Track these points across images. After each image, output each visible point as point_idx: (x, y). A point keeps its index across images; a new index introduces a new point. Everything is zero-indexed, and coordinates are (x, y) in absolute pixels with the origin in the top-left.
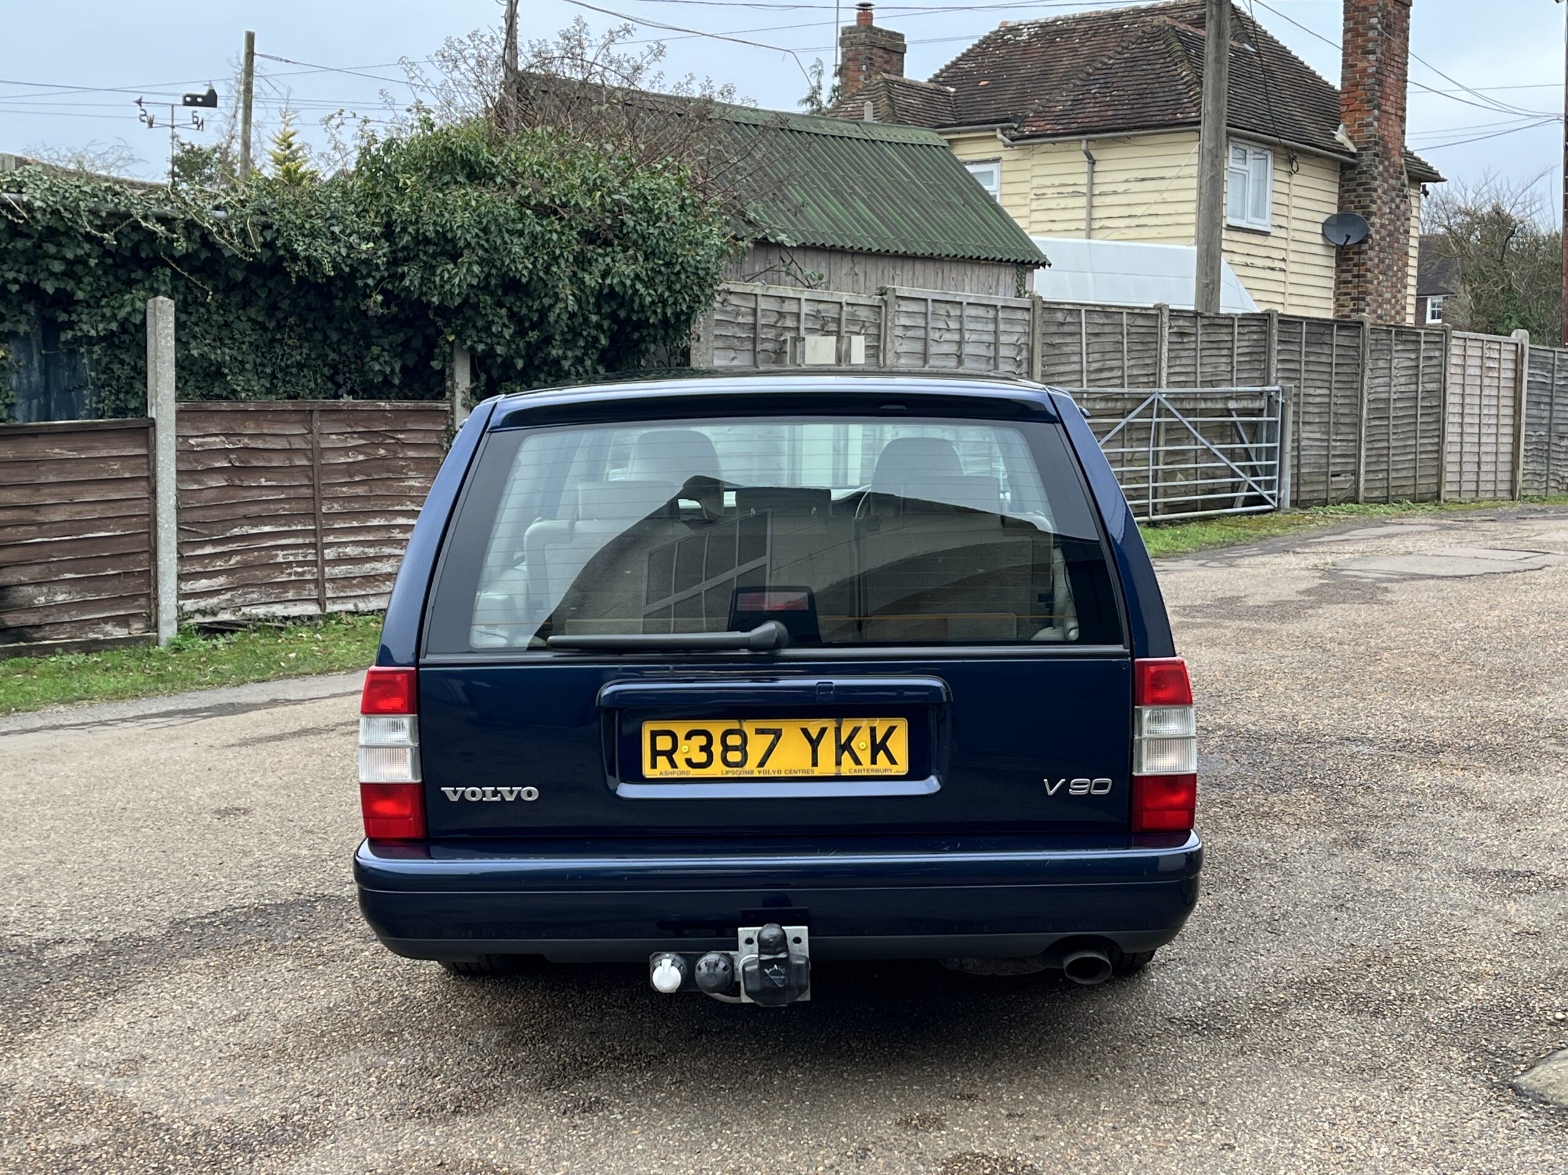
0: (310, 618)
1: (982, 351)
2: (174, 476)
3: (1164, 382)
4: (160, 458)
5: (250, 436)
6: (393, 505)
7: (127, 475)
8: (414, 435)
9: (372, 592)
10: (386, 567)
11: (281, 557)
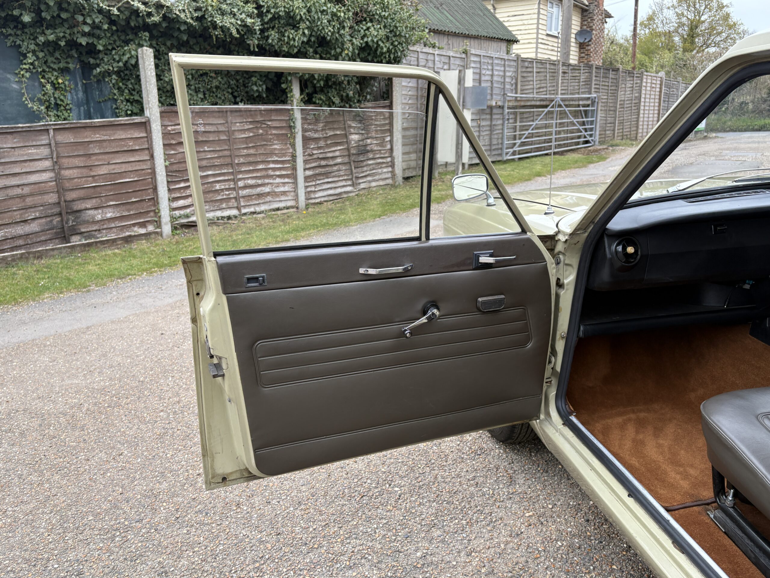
0: (234, 217)
2: (162, 146)
4: (154, 137)
6: (268, 158)
7: (137, 148)
8: (275, 122)
9: (261, 202)
10: (267, 189)
11: (218, 187)
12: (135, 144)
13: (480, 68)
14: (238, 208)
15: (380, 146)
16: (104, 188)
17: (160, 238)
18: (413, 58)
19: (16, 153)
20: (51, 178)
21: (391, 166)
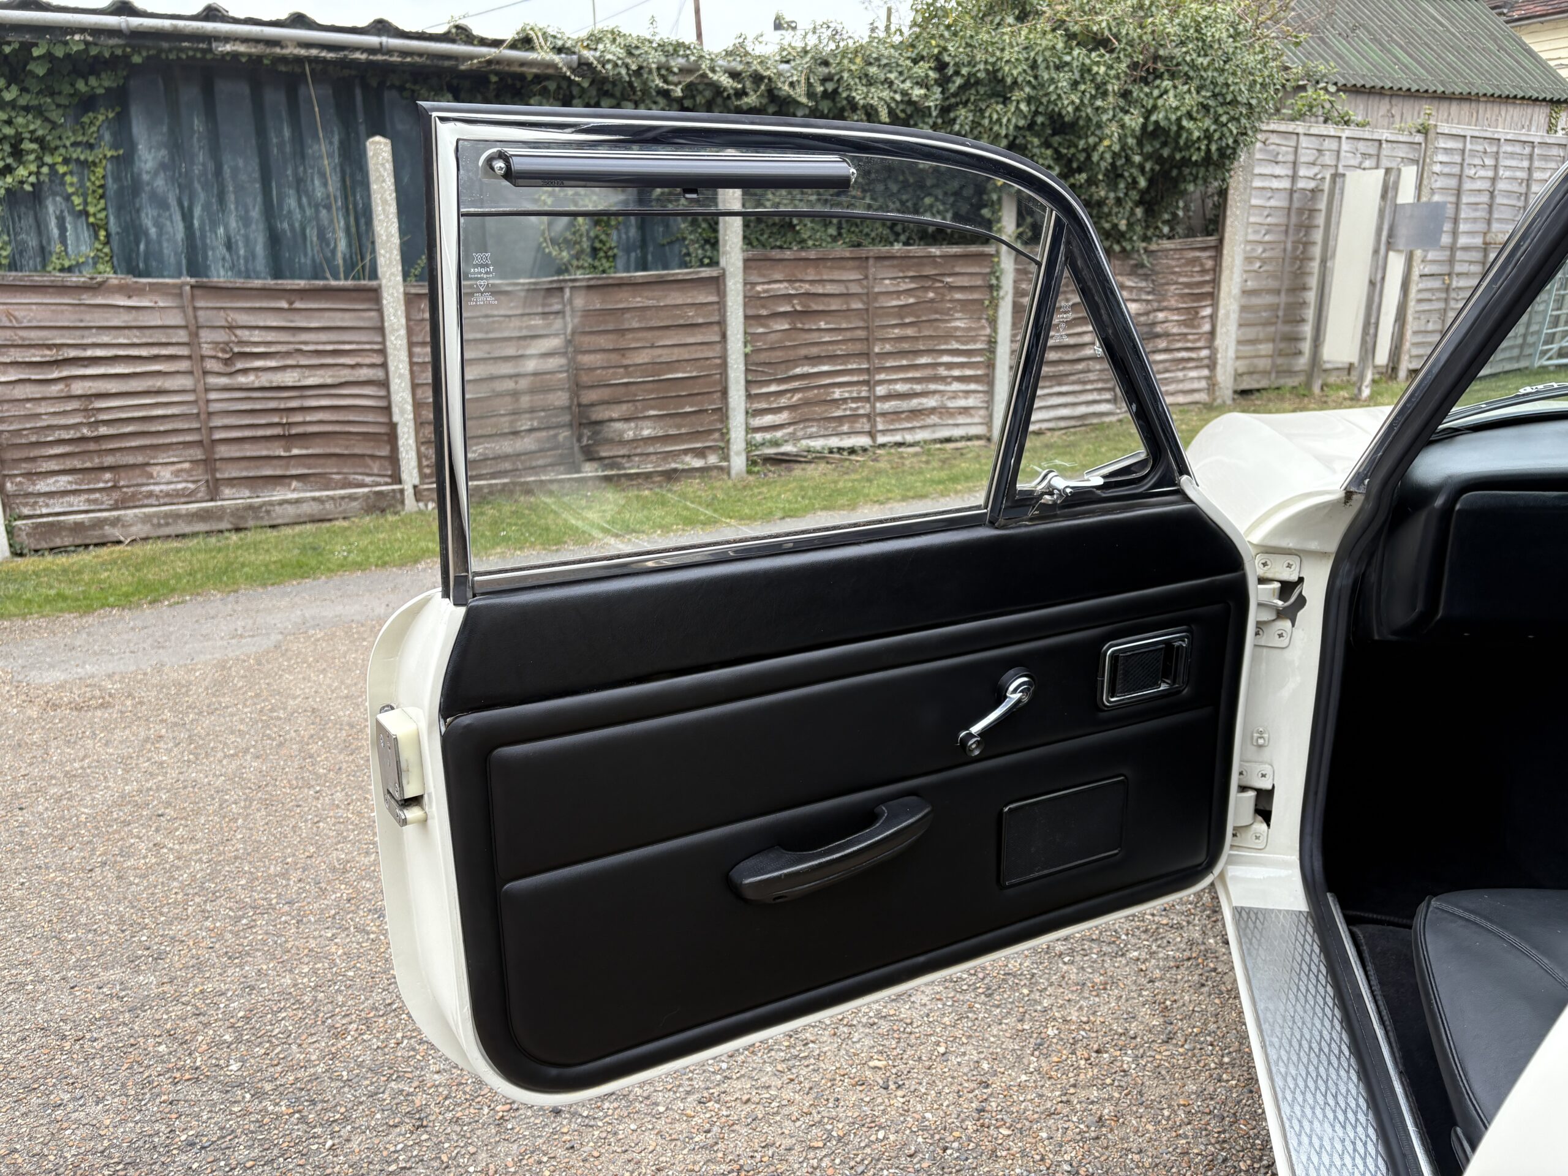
0: (863, 449)
1: (1515, 187)
2: (741, 319)
4: (729, 303)
5: (812, 282)
6: (939, 345)
7: (700, 321)
8: (960, 278)
9: (918, 425)
10: (931, 402)
11: (837, 394)
12: (697, 315)
13: (1462, 165)
14: (872, 434)
15: (1187, 326)
16: (642, 386)
17: (725, 477)
18: (1284, 148)
19: (512, 325)
20: (561, 366)
21: (1208, 367)
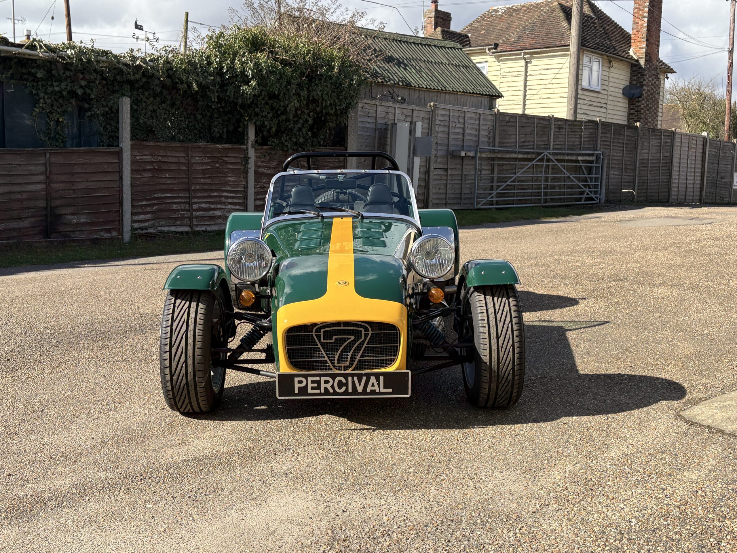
0: (187, 233)
1: (474, 132)
2: (130, 171)
3: (552, 148)
4: (124, 164)
5: (162, 156)
6: (222, 187)
7: (110, 170)
8: (231, 159)
9: (213, 223)
10: (218, 213)
11: (174, 207)
12: (109, 168)
13: (449, 122)
14: (191, 226)
16: (81, 199)
17: (121, 242)
19: (22, 168)
20: (43, 189)
